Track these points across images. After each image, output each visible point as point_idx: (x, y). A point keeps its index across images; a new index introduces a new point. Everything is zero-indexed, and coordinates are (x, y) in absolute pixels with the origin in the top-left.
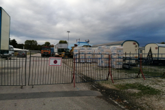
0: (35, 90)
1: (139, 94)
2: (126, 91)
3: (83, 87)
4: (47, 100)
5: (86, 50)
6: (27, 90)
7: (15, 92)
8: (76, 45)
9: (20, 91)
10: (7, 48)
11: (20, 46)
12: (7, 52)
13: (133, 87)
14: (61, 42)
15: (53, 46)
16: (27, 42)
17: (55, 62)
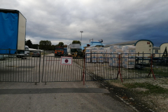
0: (48, 86)
1: (147, 93)
2: (134, 89)
3: (92, 85)
4: (58, 95)
5: (98, 50)
6: (41, 86)
7: (30, 88)
8: (88, 45)
9: (34, 87)
10: (23, 49)
11: (35, 46)
13: (142, 86)
14: (74, 42)
15: (66, 46)
16: (42, 42)
17: (67, 61)
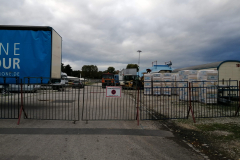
0: (90, 126)
1: (229, 138)
2: (210, 132)
4: (102, 137)
5: (163, 77)
6: (81, 125)
7: (66, 127)
8: (149, 71)
9: (72, 126)
10: (58, 77)
11: (76, 74)
12: (59, 81)
13: (223, 128)
14: (129, 67)
15: (117, 72)
16: (85, 68)
